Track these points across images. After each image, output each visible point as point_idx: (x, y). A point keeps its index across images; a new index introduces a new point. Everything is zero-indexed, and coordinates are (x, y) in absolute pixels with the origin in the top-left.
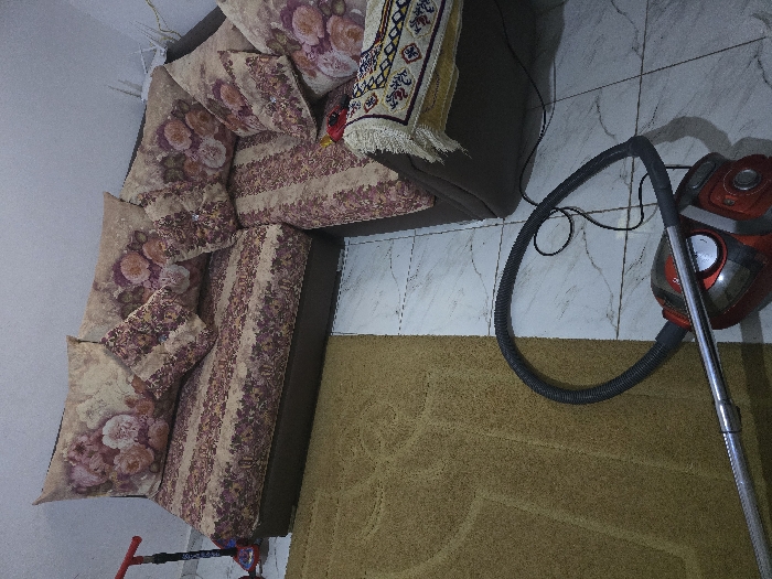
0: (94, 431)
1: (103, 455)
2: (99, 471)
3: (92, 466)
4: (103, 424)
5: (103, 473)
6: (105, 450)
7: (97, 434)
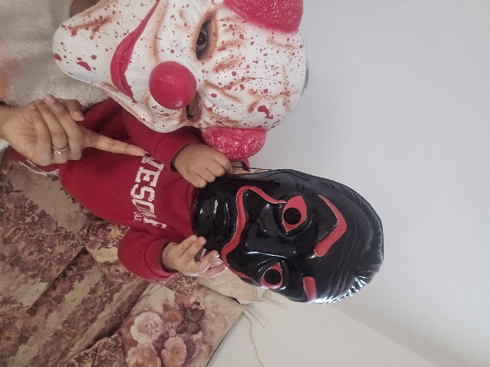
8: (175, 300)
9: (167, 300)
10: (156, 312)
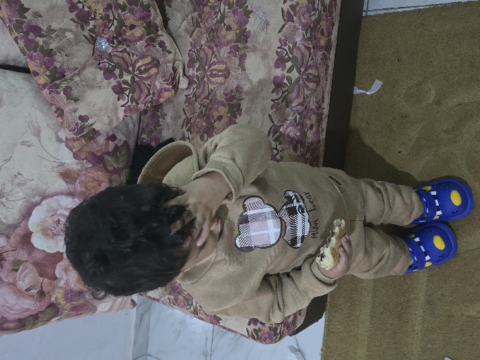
0: (14, 227)
1: (36, 264)
2: (34, 291)
3: (23, 285)
4: (27, 214)
5: (42, 293)
6: (38, 256)
7: (19, 231)
8: (76, 156)
9: (63, 164)
10: (57, 194)
